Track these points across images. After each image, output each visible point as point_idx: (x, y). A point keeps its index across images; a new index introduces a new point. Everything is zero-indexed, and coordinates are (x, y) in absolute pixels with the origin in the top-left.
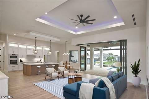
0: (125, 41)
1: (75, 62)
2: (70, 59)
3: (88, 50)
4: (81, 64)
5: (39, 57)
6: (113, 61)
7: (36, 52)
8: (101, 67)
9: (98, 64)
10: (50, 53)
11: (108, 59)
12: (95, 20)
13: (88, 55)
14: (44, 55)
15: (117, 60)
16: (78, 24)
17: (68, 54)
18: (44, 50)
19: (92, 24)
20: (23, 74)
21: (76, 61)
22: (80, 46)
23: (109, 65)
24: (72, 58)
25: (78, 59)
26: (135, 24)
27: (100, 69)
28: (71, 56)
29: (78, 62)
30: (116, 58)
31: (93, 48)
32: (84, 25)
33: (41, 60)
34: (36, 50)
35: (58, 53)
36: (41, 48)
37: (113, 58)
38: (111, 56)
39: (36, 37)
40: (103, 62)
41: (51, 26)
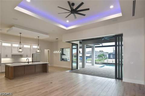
0: (121, 35)
1: (67, 61)
2: (61, 57)
3: (80, 48)
4: (72, 62)
5: (27, 56)
6: (104, 58)
7: (20, 50)
8: (93, 65)
9: (90, 62)
10: (38, 51)
11: (99, 56)
12: (88, 9)
13: (80, 52)
14: (33, 54)
15: (108, 57)
16: (69, 15)
17: (59, 52)
18: (33, 48)
19: (84, 15)
20: (5, 77)
21: (67, 59)
22: (72, 43)
23: (100, 62)
24: (64, 57)
25: (69, 57)
26: (133, 15)
27: (92, 67)
28: (62, 54)
29: (69, 61)
30: (106, 55)
31: (85, 45)
32: (75, 16)
33: (28, 60)
34: (20, 48)
35: (49, 51)
36: (29, 47)
37: (104, 55)
38: (102, 53)
39: (20, 33)
40: (95, 59)
41: (37, 18)
